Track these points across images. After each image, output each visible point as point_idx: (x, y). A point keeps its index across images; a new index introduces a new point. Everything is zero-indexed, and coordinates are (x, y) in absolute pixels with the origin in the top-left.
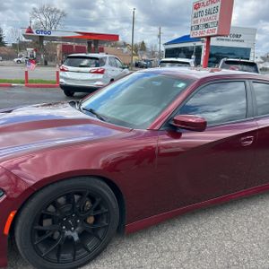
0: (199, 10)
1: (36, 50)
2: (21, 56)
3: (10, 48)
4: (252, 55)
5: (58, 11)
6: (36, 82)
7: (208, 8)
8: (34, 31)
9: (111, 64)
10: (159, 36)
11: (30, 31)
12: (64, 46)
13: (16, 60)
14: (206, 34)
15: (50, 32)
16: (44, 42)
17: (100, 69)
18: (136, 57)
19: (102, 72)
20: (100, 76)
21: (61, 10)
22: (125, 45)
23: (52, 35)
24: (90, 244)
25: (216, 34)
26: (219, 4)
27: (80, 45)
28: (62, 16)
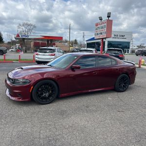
0: (98, 26)
1: (21, 45)
2: (13, 48)
3: (6, 44)
4: (131, 45)
5: (32, 25)
6: (23, 60)
8: (20, 36)
9: (58, 52)
10: (84, 37)
11: (18, 36)
12: (35, 43)
13: (10, 50)
14: (101, 37)
16: (25, 41)
17: (53, 54)
18: (72, 48)
19: (54, 55)
20: (53, 57)
21: (33, 24)
22: (66, 41)
23: (29, 37)
24: (51, 98)
25: (105, 37)
26: (106, 24)
27: (43, 42)
28: (34, 27)
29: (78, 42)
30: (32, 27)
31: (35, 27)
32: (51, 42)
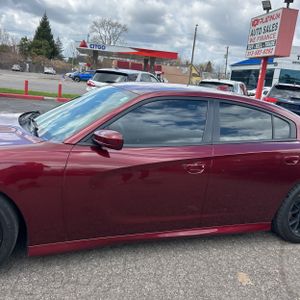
0: (257, 27)
1: (88, 65)
3: (66, 62)
7: (266, 24)
8: (88, 45)
10: (226, 56)
11: (84, 45)
12: (119, 63)
14: (262, 55)
15: (104, 47)
16: (99, 57)
22: (187, 64)
23: (106, 50)
25: (273, 54)
26: (278, 21)
27: (136, 62)
28: (123, 31)
29: (214, 67)
30: (119, 30)
31: (125, 29)
32: (152, 63)
